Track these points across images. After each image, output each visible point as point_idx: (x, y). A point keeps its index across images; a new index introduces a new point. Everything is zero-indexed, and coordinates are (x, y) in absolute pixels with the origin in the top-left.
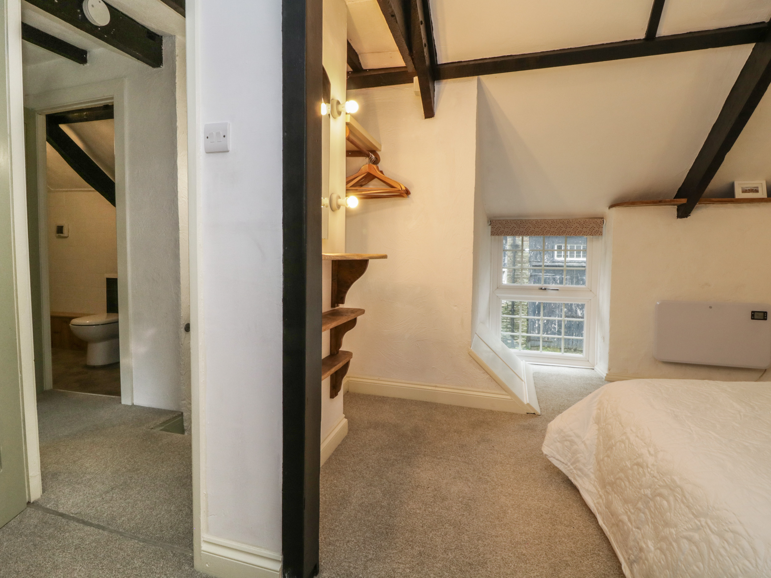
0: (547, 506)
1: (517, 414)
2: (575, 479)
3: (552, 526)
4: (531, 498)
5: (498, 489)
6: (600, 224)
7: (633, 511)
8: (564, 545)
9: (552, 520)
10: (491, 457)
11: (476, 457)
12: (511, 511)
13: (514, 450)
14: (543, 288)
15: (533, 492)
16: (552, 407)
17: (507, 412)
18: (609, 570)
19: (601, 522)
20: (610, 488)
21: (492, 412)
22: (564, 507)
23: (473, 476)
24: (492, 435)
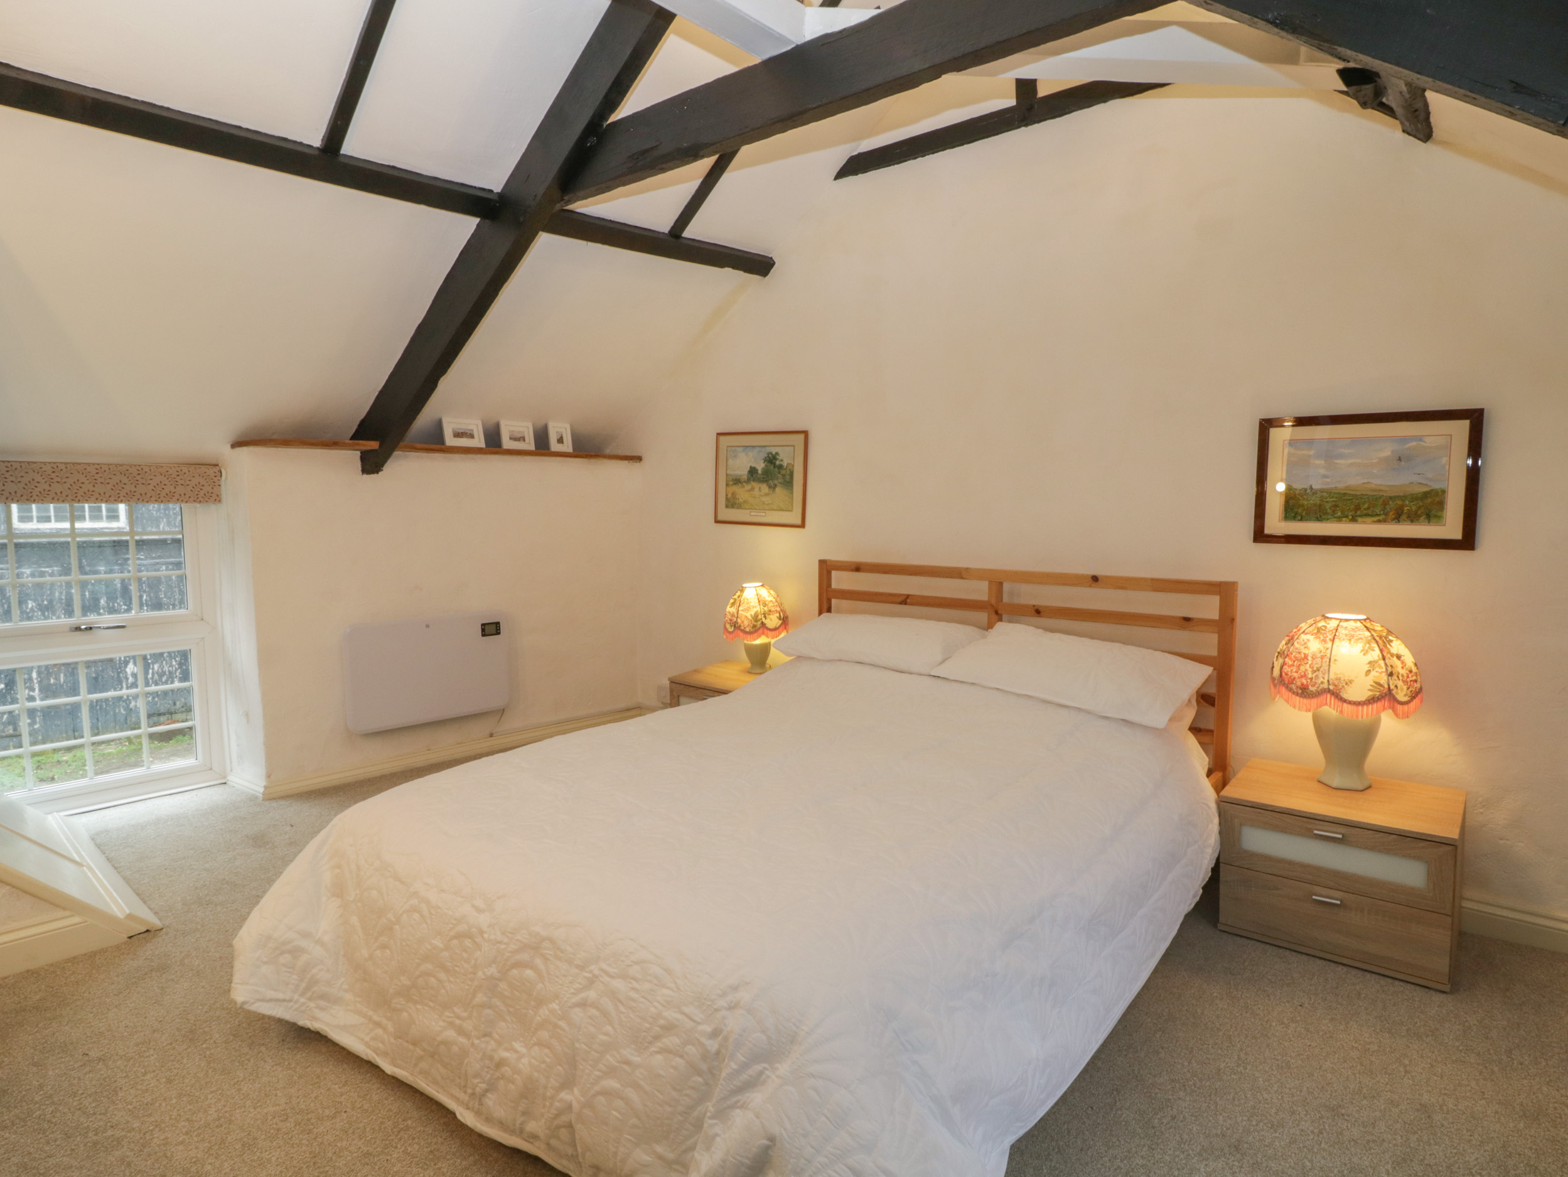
0: (279, 1105)
1: (103, 951)
2: (315, 1018)
3: (307, 1136)
4: (237, 1111)
5: (155, 1140)
6: (215, 479)
7: (465, 1015)
8: (346, 1153)
9: (302, 1125)
10: (94, 1082)
11: (53, 1103)
12: (211, 1164)
13: (142, 1034)
14: (83, 627)
15: (237, 1097)
16: (179, 899)
17: (74, 958)
18: (435, 1140)
19: (388, 1069)
20: (401, 999)
21: (32, 975)
22: (311, 1087)
23: (73, 1150)
24: (67, 1028)
